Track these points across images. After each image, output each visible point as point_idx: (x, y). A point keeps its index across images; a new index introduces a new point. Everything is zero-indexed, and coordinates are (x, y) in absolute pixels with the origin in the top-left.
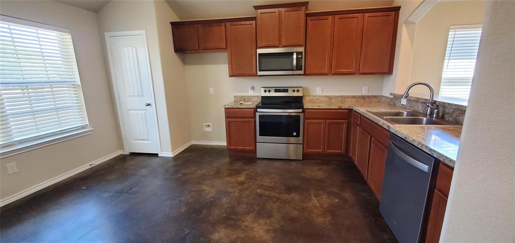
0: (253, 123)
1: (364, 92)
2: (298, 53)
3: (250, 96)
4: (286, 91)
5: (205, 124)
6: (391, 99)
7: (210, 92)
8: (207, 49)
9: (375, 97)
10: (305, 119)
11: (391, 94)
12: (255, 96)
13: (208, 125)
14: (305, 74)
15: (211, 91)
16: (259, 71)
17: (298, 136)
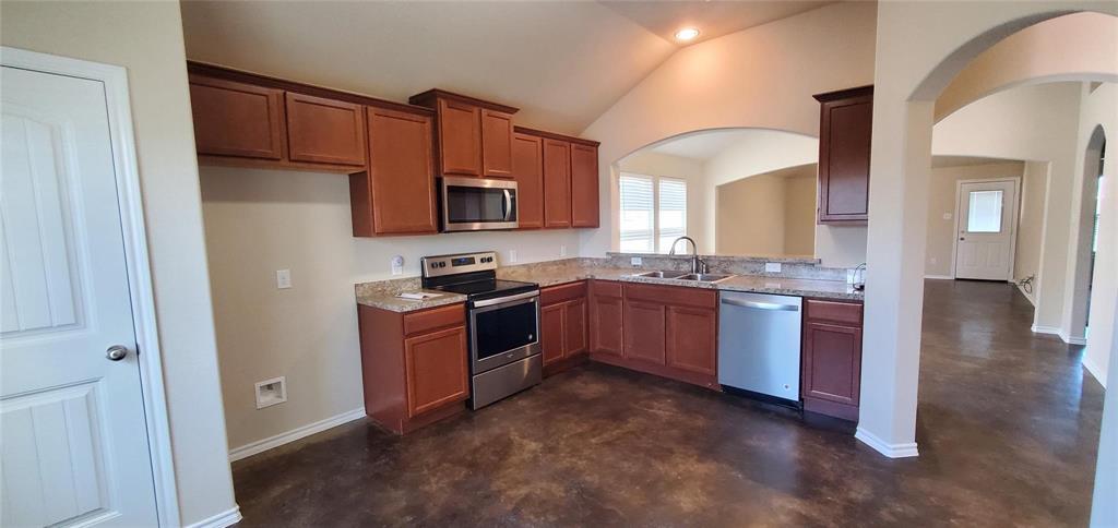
0: (462, 337)
1: (564, 255)
2: (512, 192)
3: (398, 281)
4: (472, 261)
5: (258, 385)
6: (606, 261)
7: (280, 280)
8: (308, 163)
9: (575, 260)
10: (542, 305)
11: (608, 253)
12: (407, 280)
13: (269, 387)
14: (520, 229)
15: (284, 277)
16: (450, 222)
17: (534, 340)
